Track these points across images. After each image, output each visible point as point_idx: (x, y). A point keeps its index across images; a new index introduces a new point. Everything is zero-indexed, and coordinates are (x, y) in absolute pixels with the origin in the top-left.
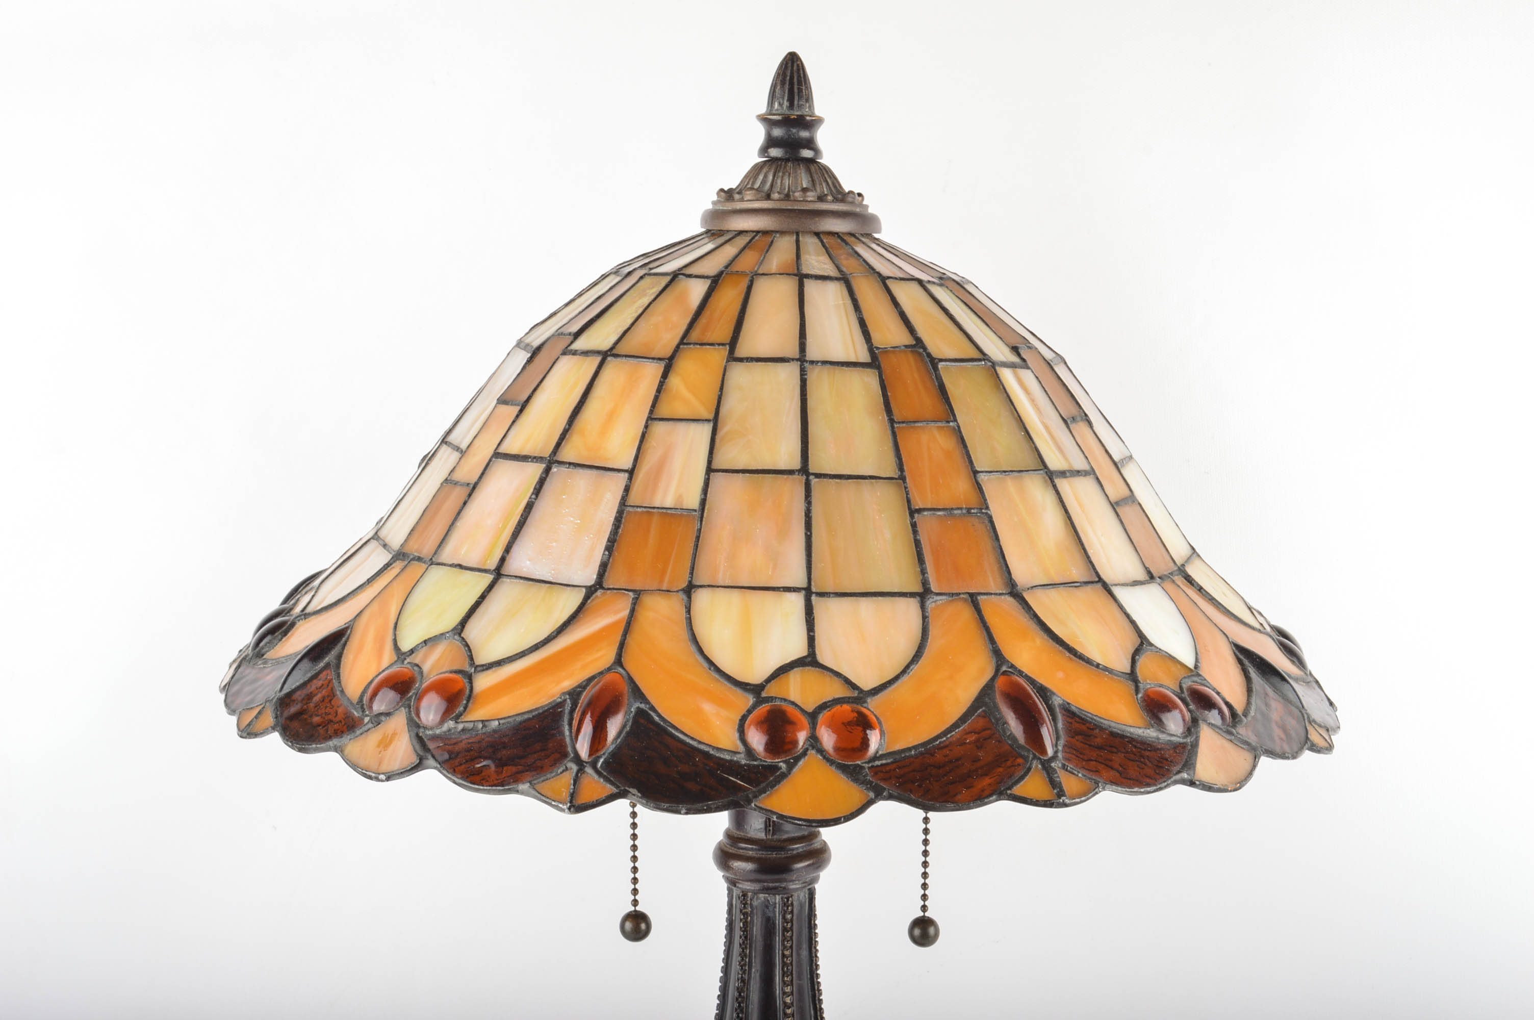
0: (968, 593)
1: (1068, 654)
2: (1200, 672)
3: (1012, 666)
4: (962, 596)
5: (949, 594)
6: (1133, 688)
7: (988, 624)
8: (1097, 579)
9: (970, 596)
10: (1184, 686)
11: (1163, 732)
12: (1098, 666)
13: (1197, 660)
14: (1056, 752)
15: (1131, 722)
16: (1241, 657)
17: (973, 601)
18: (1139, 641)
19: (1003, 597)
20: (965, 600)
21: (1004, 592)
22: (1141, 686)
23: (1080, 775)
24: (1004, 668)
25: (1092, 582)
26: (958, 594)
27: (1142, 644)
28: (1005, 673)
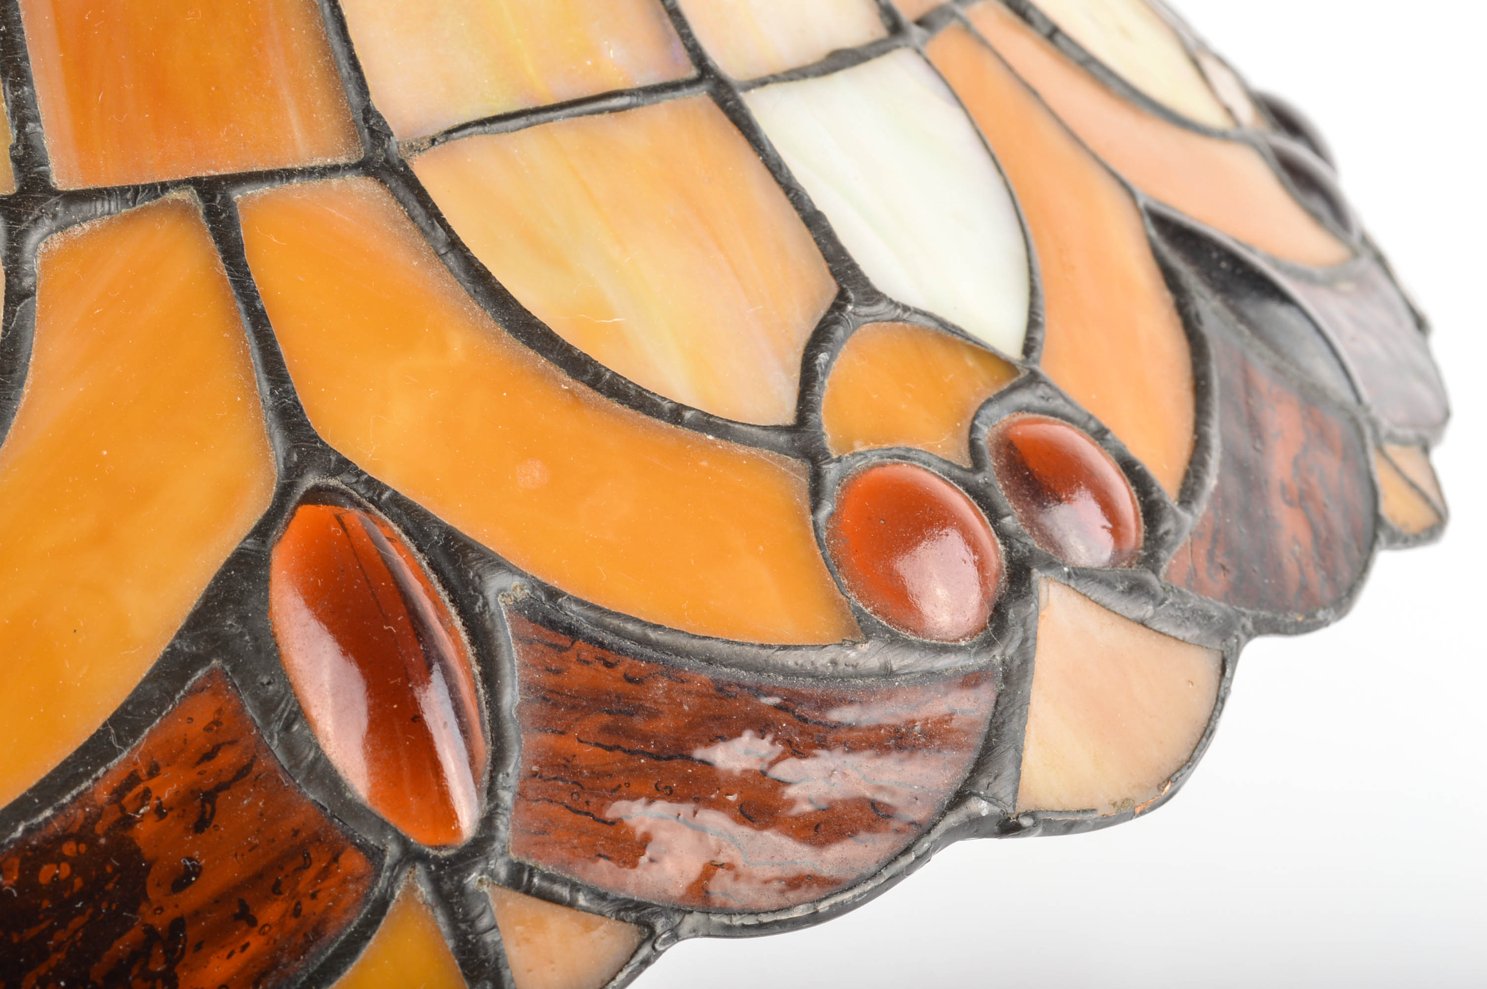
0: (196, 182)
1: (566, 381)
2: (1042, 369)
3: (344, 465)
4: (174, 195)
5: (123, 190)
6: (804, 482)
7: (263, 302)
8: (693, 73)
9: (201, 194)
10: (986, 436)
11: (908, 645)
12: (676, 414)
13: (1033, 323)
14: (488, 823)
15: (788, 632)
16: (1176, 261)
17: (212, 214)
18: (833, 289)
19: (335, 182)
20: (184, 209)
21: (342, 160)
22: (831, 472)
23: (582, 900)
24: (311, 480)
25: (674, 86)
26: (156, 190)
27: (840, 302)
28: (315, 496)
